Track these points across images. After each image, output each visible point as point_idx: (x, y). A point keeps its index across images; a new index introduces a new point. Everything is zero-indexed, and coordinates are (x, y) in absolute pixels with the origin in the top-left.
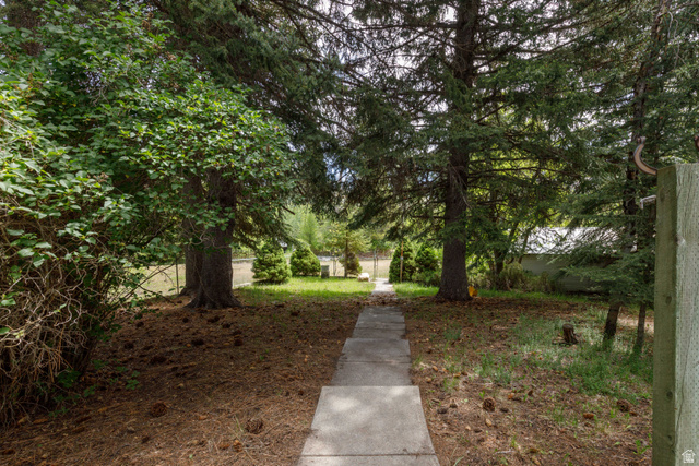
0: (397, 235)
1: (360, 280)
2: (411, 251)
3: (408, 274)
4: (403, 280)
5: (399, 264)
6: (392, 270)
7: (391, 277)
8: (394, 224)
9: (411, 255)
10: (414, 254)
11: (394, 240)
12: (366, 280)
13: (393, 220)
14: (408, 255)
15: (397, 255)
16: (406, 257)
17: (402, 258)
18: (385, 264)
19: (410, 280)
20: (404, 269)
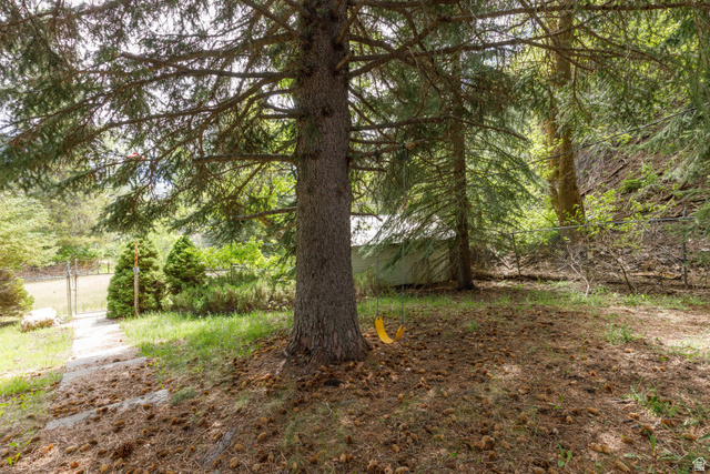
0: (135, 218)
1: (28, 328)
2: (153, 255)
3: (151, 298)
4: (142, 311)
5: (131, 280)
6: (114, 294)
7: (112, 307)
8: (125, 190)
9: (156, 263)
10: (161, 261)
11: (126, 228)
12: (47, 324)
13: (121, 179)
14: (150, 264)
15: (125, 266)
16: (146, 267)
17: (137, 269)
18: (96, 285)
19: (159, 308)
20: (142, 289)
